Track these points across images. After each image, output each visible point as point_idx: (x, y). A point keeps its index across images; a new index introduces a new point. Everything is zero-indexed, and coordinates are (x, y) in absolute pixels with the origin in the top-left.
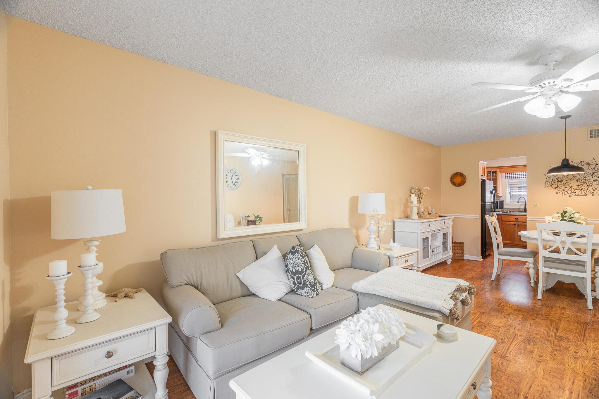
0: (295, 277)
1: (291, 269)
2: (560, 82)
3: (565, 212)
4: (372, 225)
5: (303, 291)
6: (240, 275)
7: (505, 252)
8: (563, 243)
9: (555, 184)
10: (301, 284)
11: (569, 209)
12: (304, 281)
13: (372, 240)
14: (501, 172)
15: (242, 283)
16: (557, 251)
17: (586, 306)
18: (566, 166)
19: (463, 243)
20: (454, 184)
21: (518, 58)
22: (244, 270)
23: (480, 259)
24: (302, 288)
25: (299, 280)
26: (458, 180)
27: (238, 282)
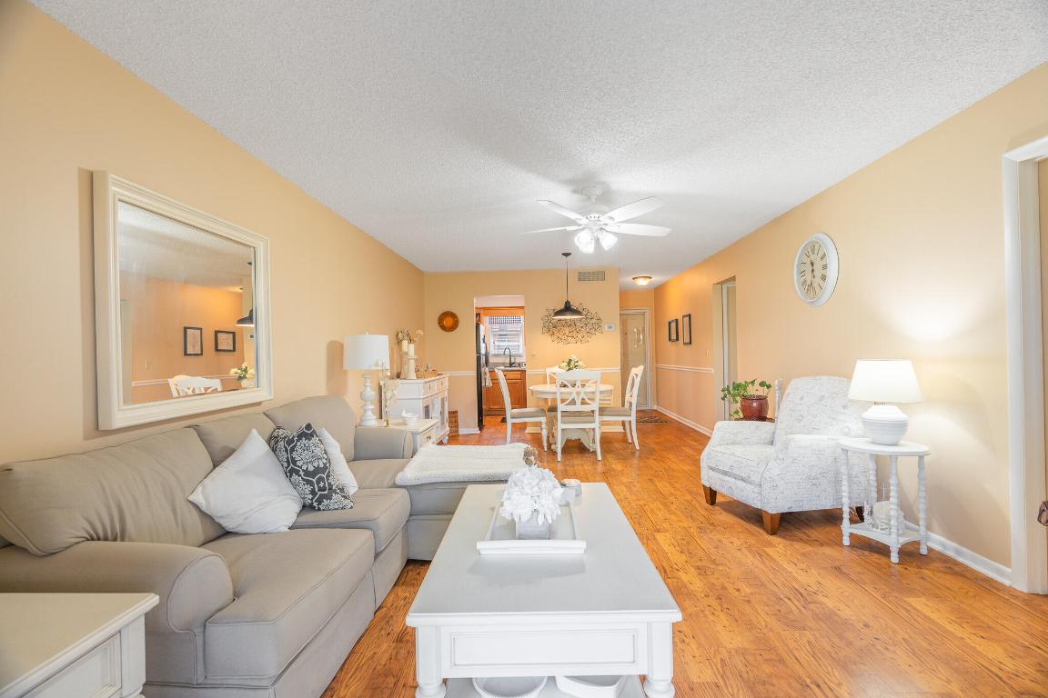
0: (314, 480)
1: (304, 467)
2: (604, 219)
3: (570, 360)
4: (368, 389)
5: (332, 501)
6: (198, 497)
7: (518, 413)
8: (578, 393)
9: (551, 328)
10: (325, 490)
11: (574, 358)
12: (329, 484)
13: (370, 413)
14: (486, 315)
15: (204, 515)
16: (573, 402)
17: (596, 458)
18: (568, 309)
19: (456, 412)
20: (443, 328)
21: (569, 182)
22: (203, 487)
23: (477, 431)
24: (329, 497)
25: (322, 484)
26: (448, 322)
27: (195, 513)
